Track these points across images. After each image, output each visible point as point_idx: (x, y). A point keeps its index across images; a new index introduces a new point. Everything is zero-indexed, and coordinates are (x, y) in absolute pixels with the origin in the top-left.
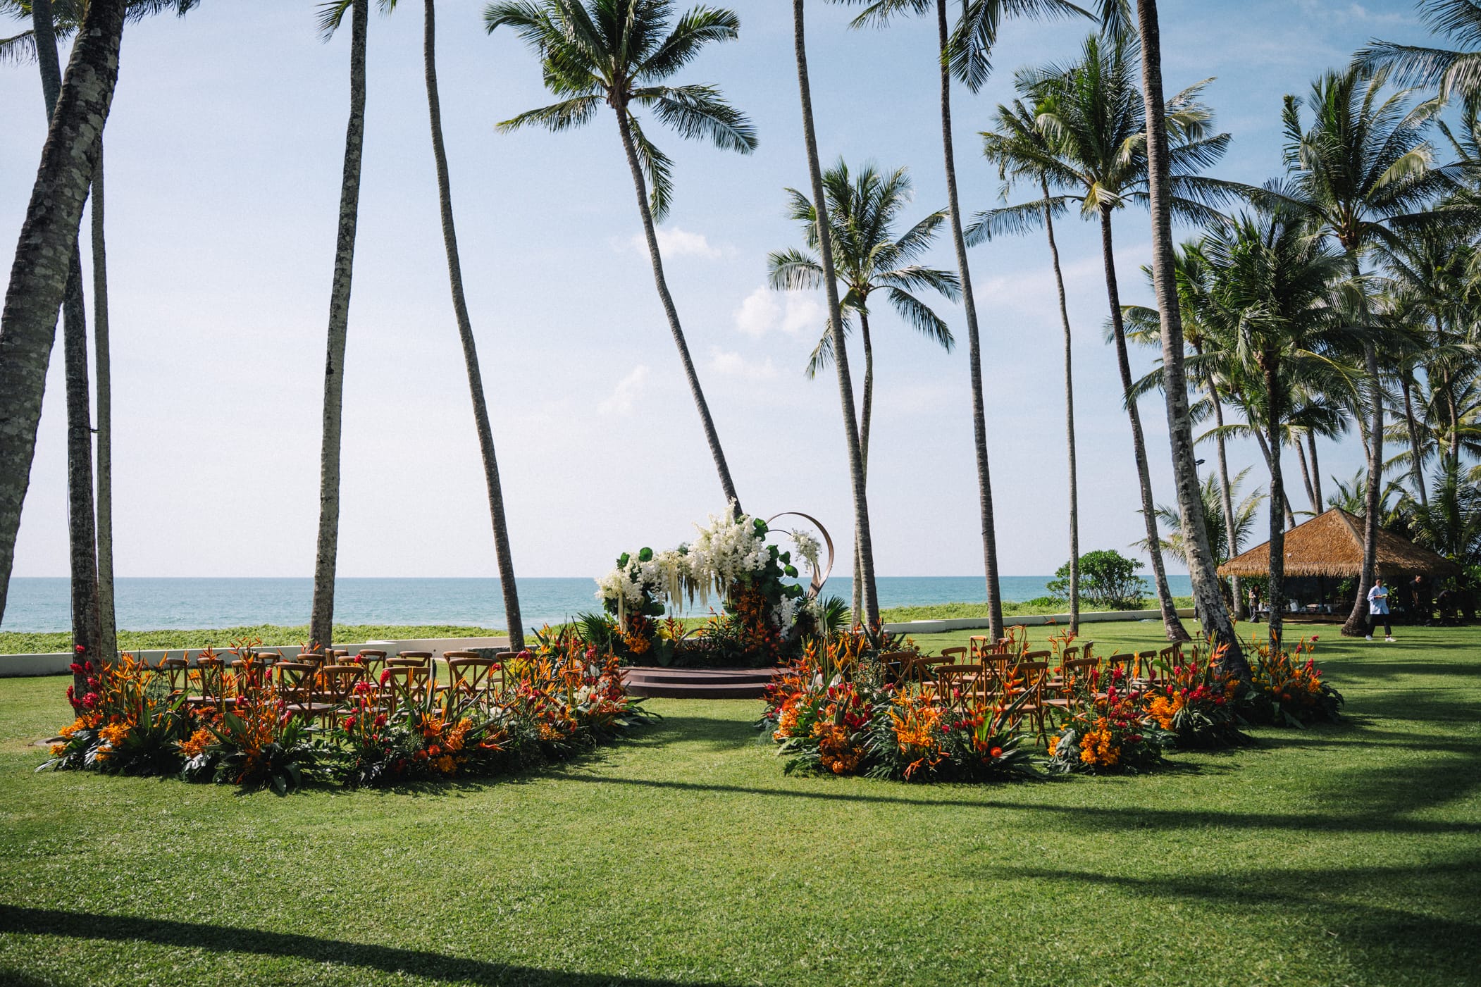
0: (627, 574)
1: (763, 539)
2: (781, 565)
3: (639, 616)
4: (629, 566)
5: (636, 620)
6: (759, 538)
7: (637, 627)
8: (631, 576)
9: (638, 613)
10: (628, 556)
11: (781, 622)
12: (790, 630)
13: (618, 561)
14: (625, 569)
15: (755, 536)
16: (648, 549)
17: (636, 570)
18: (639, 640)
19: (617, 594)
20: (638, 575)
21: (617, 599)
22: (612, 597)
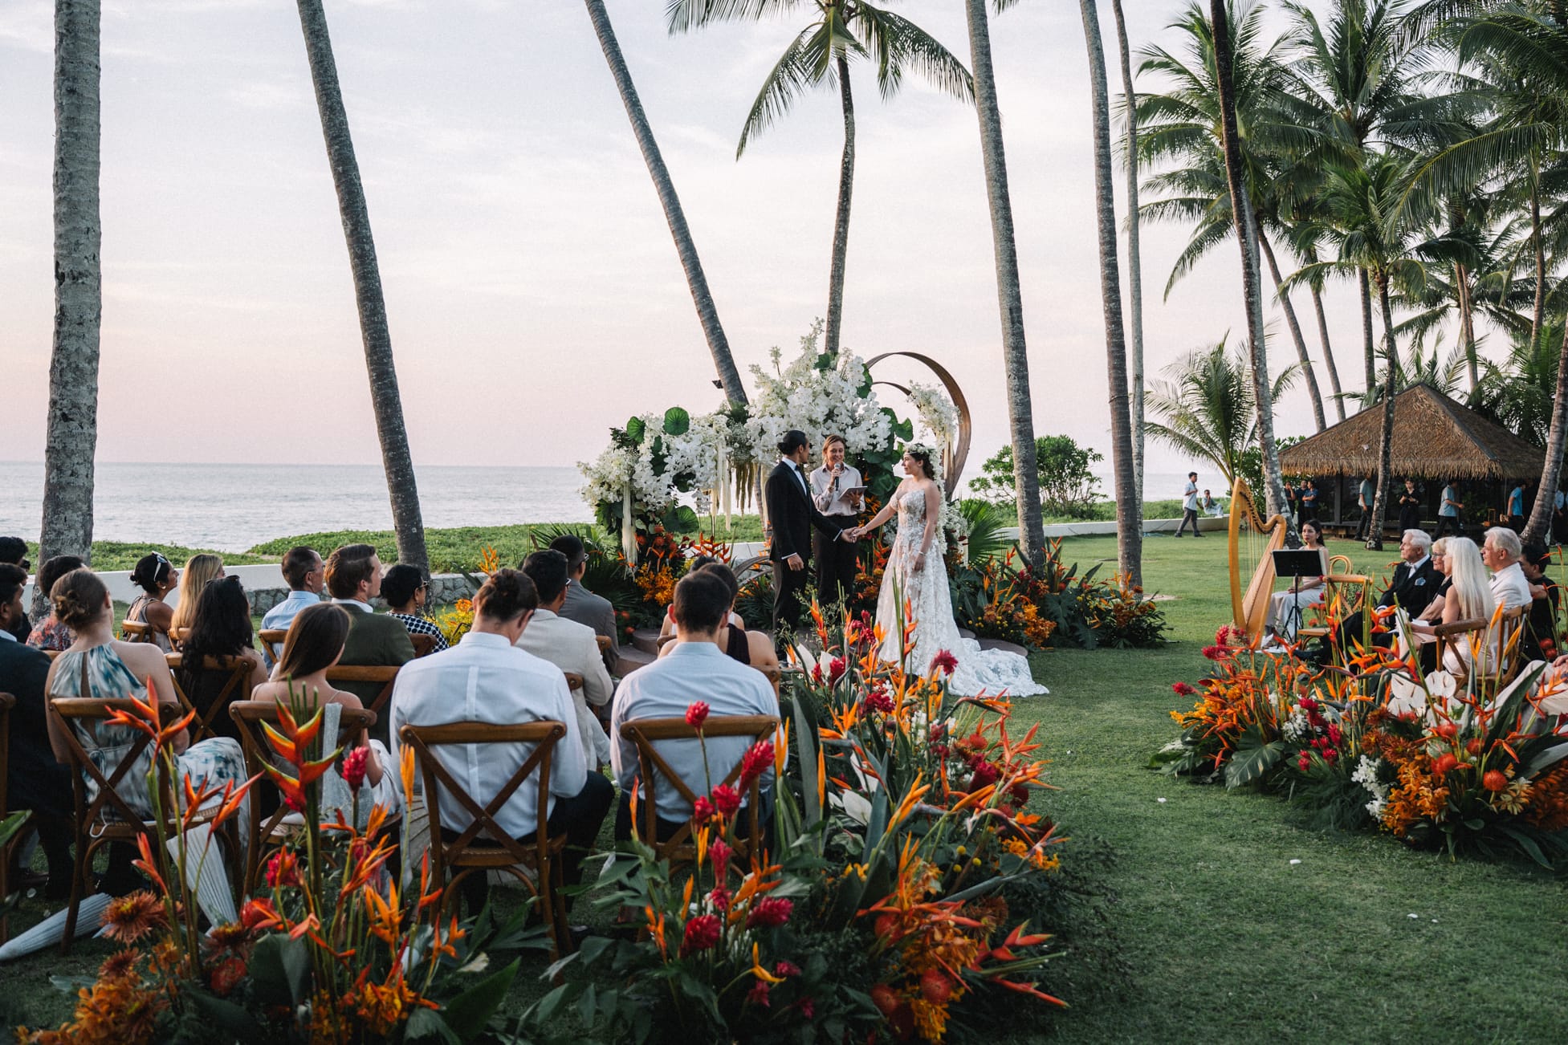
4: (646, 442)
7: (660, 556)
8: (652, 461)
9: (660, 527)
10: (642, 425)
14: (639, 448)
16: (679, 410)
18: (664, 578)
19: (619, 493)
20: (666, 460)
21: (622, 502)
22: (612, 497)
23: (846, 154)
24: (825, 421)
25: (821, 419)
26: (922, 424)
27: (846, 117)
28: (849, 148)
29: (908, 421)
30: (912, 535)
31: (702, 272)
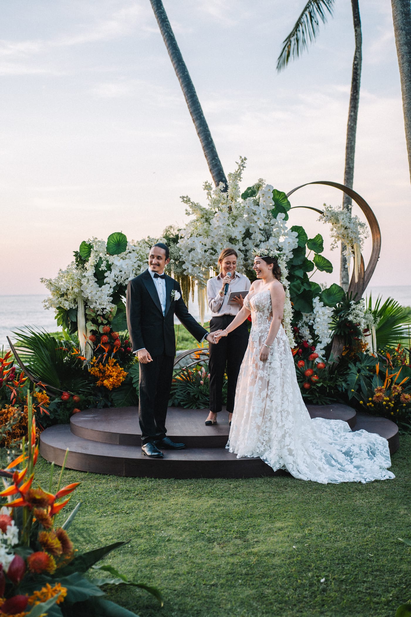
0: (90, 272)
1: (286, 218)
2: (310, 255)
3: (109, 333)
4: (92, 261)
5: (105, 338)
6: (281, 215)
7: (106, 349)
8: (95, 275)
9: (107, 328)
10: (90, 247)
11: (314, 336)
12: (328, 349)
13: (76, 254)
14: (87, 265)
15: (274, 213)
16: (120, 234)
17: (103, 267)
18: (110, 368)
19: (75, 301)
20: (106, 274)
21: (76, 310)
22: (67, 305)
23: (355, 58)
24: (244, 239)
25: (239, 237)
26: (333, 238)
27: (356, 31)
28: (358, 54)
29: (319, 237)
30: (261, 331)
31: (212, 141)
